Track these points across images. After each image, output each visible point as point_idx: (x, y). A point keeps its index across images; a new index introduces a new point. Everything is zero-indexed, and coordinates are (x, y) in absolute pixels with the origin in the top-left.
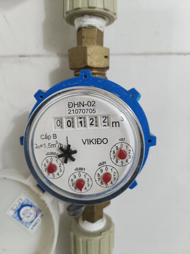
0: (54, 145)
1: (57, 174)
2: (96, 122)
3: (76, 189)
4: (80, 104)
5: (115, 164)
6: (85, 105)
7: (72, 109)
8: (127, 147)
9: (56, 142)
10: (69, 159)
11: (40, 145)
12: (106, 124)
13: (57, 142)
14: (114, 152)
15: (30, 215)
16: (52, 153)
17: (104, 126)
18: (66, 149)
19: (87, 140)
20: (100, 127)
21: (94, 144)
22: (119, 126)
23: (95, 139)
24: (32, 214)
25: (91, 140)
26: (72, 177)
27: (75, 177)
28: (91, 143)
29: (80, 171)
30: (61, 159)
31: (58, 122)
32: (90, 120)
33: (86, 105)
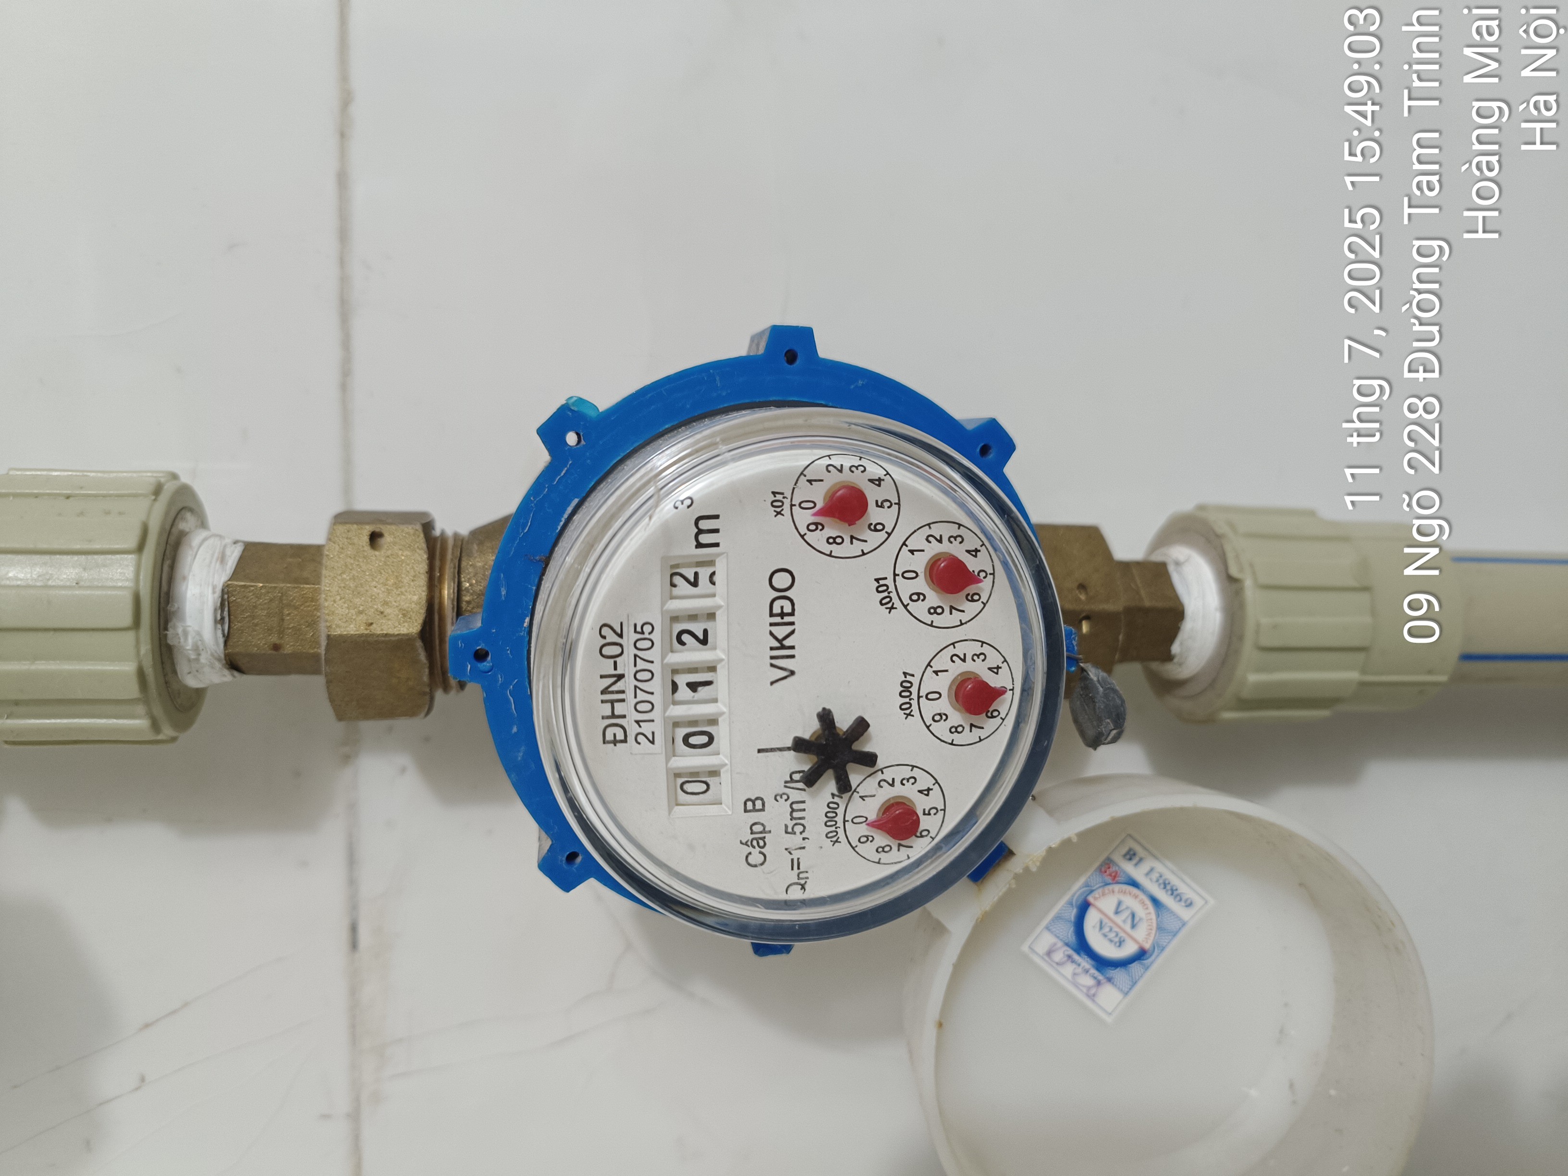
0: (793, 810)
1: (927, 795)
2: (693, 617)
3: (995, 714)
4: (612, 692)
5: (889, 534)
6: (615, 669)
7: (632, 730)
8: (810, 481)
9: (781, 801)
10: (856, 746)
11: (792, 869)
12: (704, 574)
13: (778, 798)
14: (831, 541)
15: (1126, 914)
16: (830, 819)
17: (713, 583)
18: (814, 758)
19: (775, 662)
20: (718, 601)
21: (793, 632)
22: (717, 517)
23: (771, 625)
24: (1119, 903)
25: (777, 645)
26: (941, 729)
27: (942, 716)
28: (787, 643)
29: (914, 696)
30: (854, 779)
31: (689, 787)
32: (682, 643)
33: (615, 663)
